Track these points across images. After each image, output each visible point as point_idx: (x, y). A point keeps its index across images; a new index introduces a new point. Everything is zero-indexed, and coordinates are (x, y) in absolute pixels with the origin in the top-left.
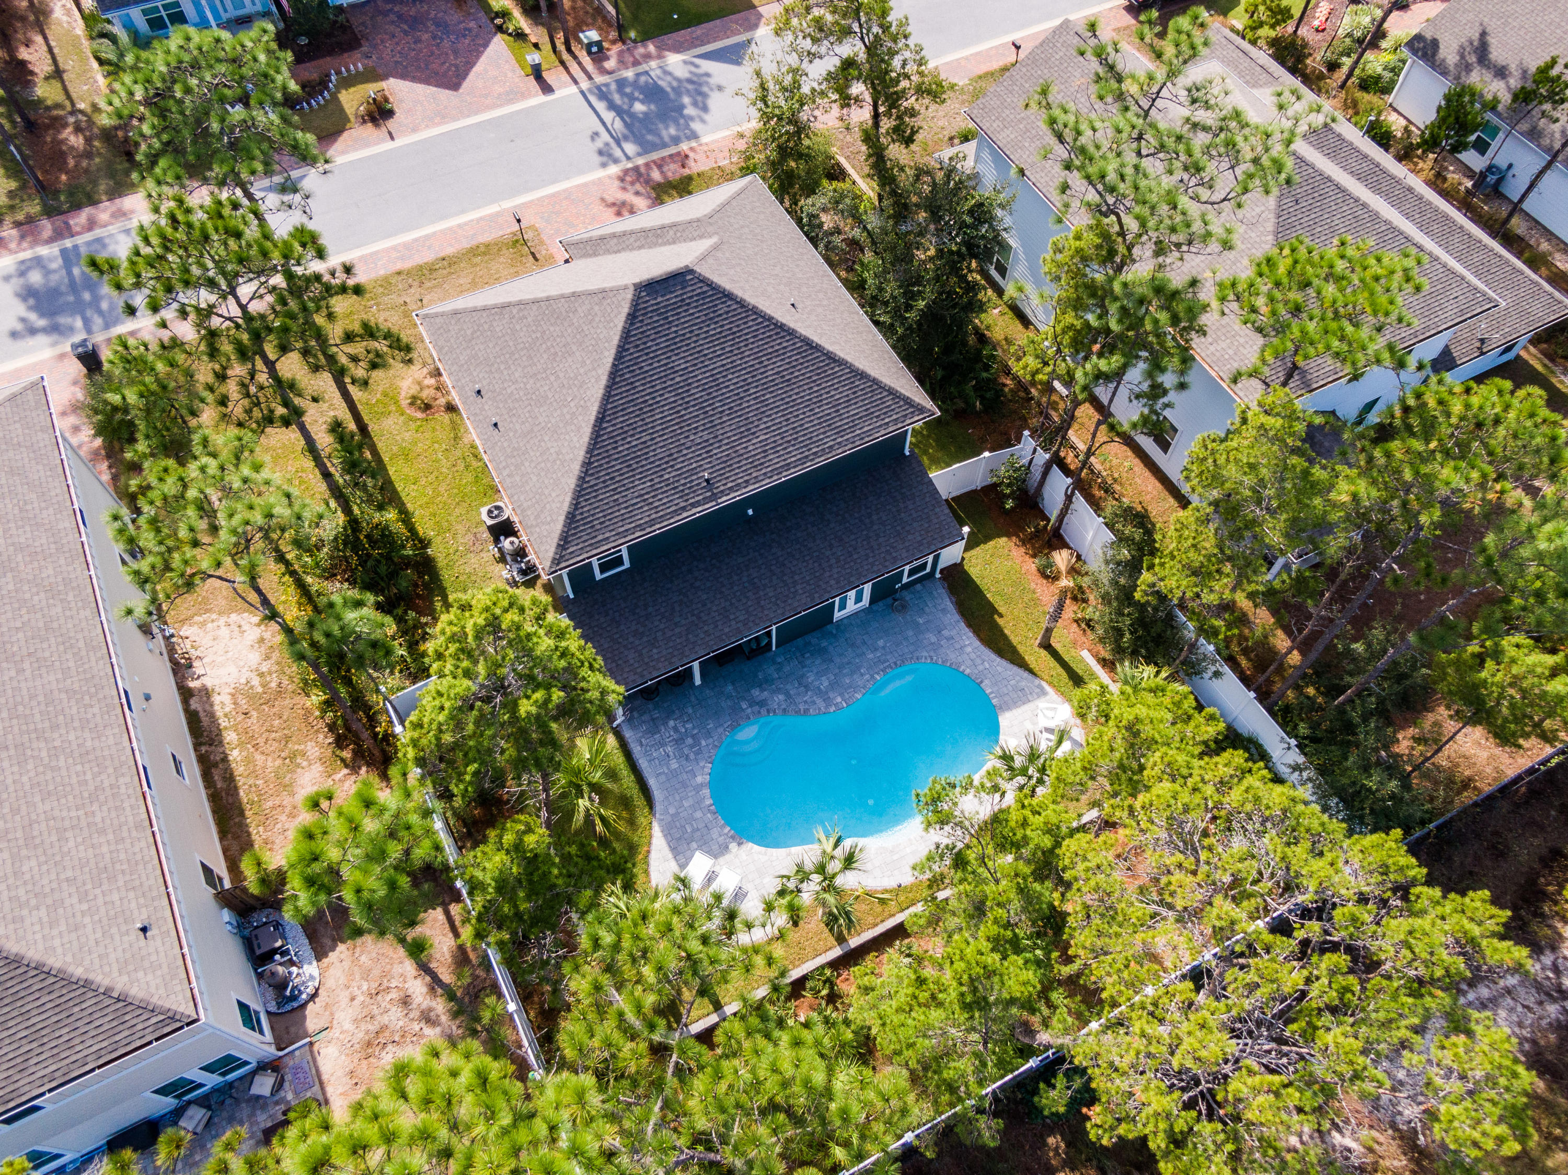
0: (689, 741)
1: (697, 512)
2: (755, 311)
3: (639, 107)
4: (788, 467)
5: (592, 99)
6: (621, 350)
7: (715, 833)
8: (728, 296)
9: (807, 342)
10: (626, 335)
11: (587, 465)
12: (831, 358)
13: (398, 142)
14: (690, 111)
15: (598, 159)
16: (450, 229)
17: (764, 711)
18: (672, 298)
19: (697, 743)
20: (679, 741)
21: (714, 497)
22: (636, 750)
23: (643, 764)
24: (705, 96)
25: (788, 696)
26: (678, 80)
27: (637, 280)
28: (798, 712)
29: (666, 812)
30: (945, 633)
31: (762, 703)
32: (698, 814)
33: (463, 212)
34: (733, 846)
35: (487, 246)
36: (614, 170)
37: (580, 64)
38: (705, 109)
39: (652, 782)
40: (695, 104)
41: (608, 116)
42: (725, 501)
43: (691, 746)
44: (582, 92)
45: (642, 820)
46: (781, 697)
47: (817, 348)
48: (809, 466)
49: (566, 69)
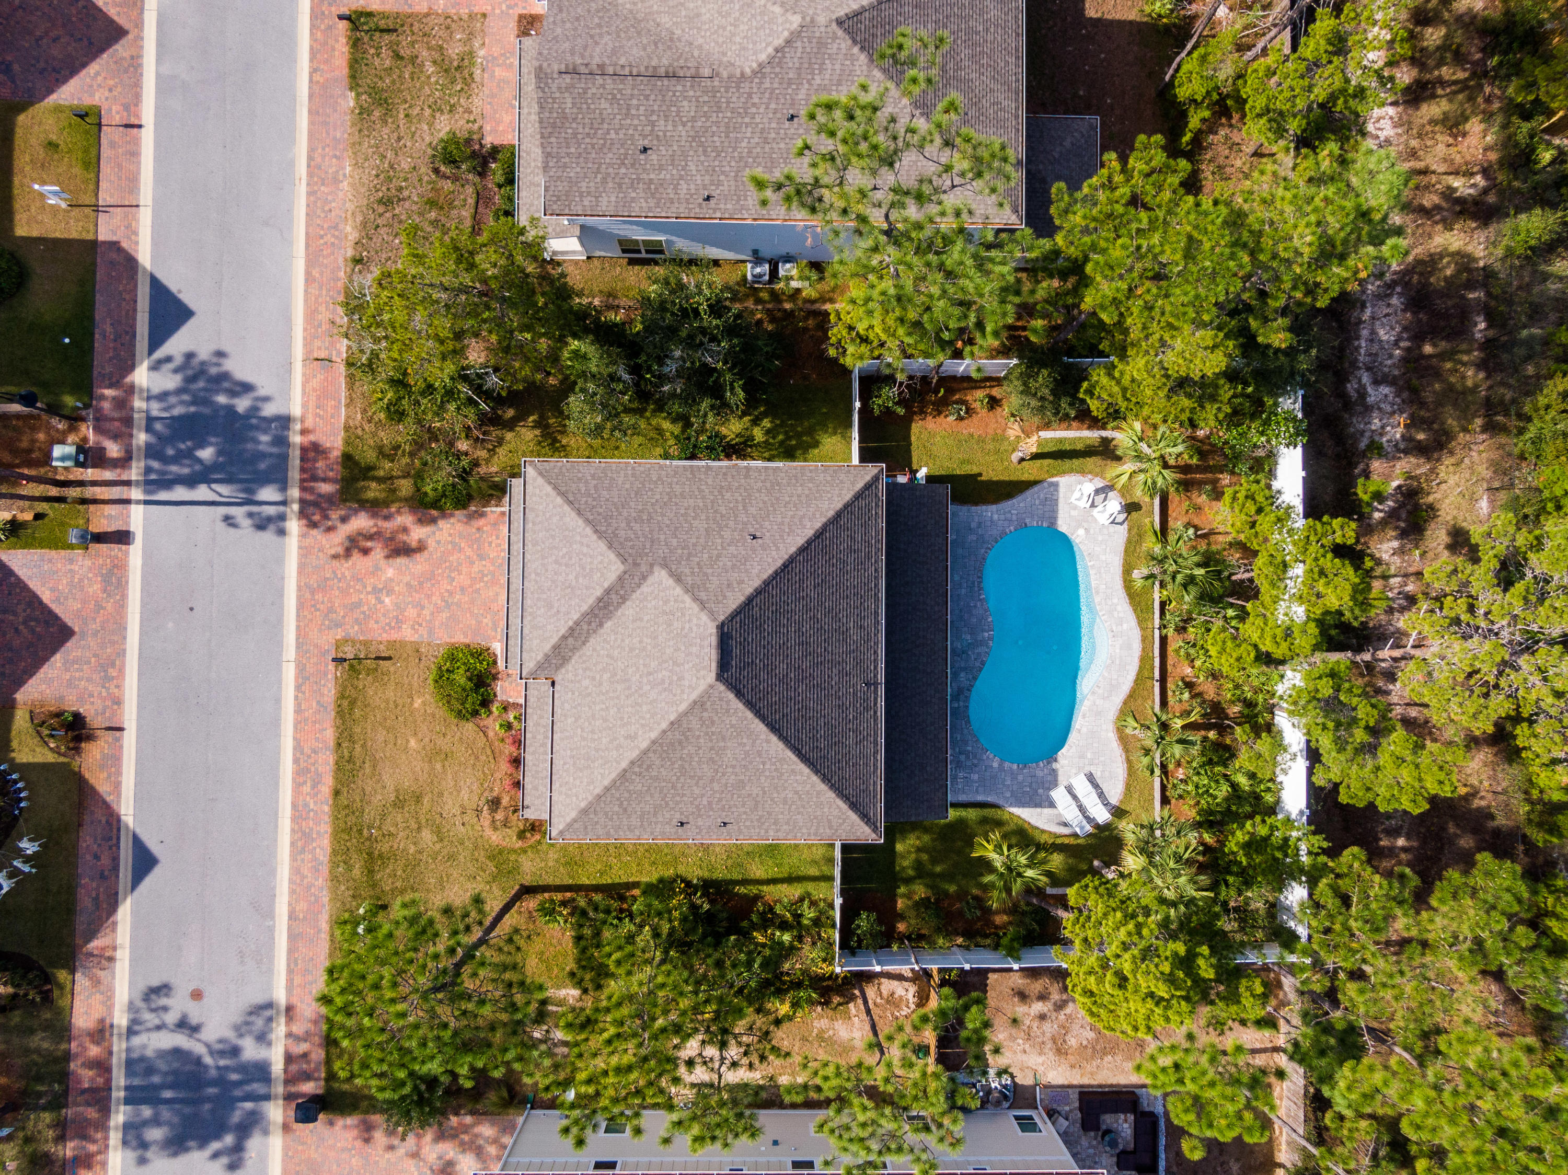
0: (963, 758)
1: (881, 704)
2: (767, 583)
3: (206, 454)
4: (876, 613)
5: (163, 496)
6: (758, 713)
7: (1039, 773)
8: (751, 600)
9: (803, 550)
10: (750, 705)
12: (819, 534)
13: (130, 722)
14: (242, 404)
15: (268, 536)
16: (297, 724)
17: (966, 693)
18: (736, 651)
19: (967, 754)
20: (960, 765)
21: (876, 684)
24: (225, 376)
25: (964, 669)
26: (179, 391)
27: (713, 675)
28: (981, 669)
29: (1007, 799)
30: (973, 525)
31: (961, 691)
32: (1020, 778)
33: (278, 701)
34: (1055, 765)
35: (342, 696)
36: (294, 526)
37: (94, 483)
38: (247, 388)
39: (980, 798)
40: (233, 394)
41: (202, 492)
42: (881, 677)
43: (968, 757)
44: (146, 502)
45: (1006, 817)
46: (962, 675)
47: (809, 542)
48: (883, 595)
49: (95, 501)
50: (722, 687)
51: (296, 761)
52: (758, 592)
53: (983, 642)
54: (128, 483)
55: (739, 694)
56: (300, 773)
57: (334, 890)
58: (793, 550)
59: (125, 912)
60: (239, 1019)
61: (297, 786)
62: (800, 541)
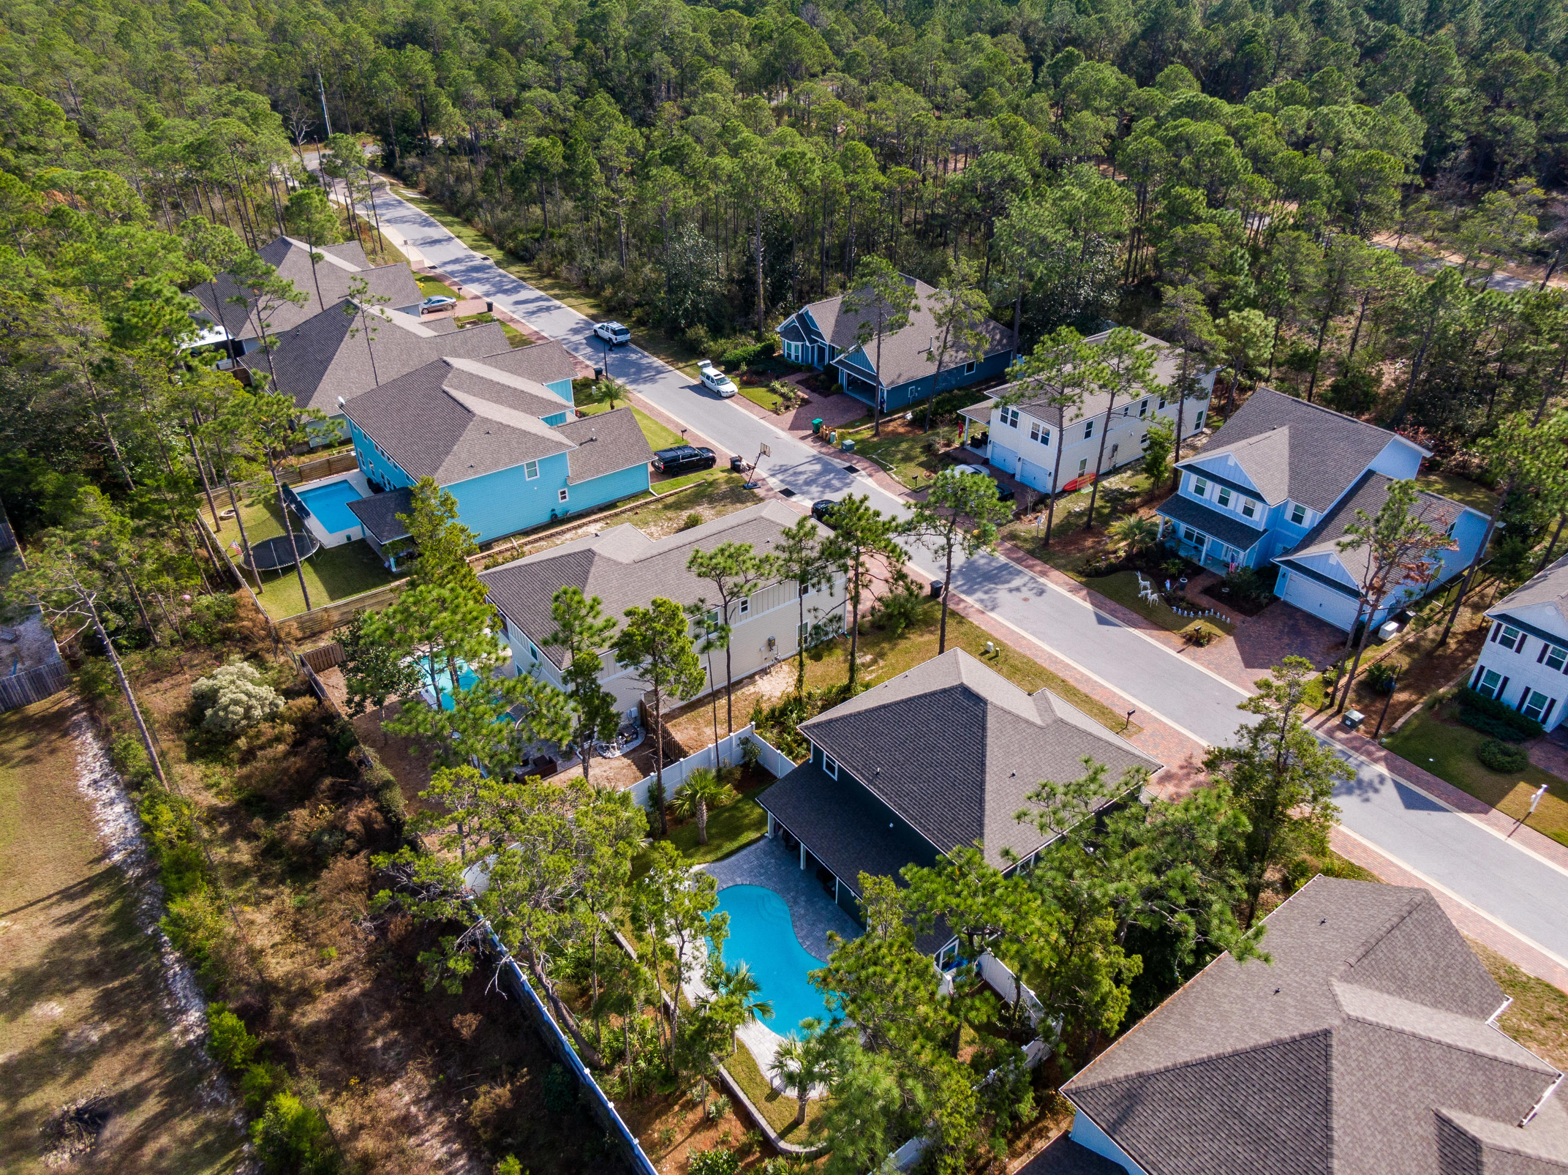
0: (762, 871)
1: (858, 778)
2: (984, 746)
4: (905, 811)
6: (925, 696)
8: (984, 728)
9: (983, 783)
10: (933, 694)
11: (859, 713)
12: (981, 802)
13: (1180, 657)
18: (966, 703)
19: (762, 874)
20: (761, 866)
21: (870, 781)
22: (753, 848)
23: (744, 852)
24: (1351, 792)
25: (804, 916)
26: (1356, 774)
27: (966, 682)
28: (793, 922)
29: (715, 867)
31: (796, 902)
35: (1111, 712)
37: (1328, 720)
42: (871, 789)
43: (759, 872)
45: (709, 858)
47: (983, 790)
49: (1316, 714)
50: (956, 683)
51: (1096, 681)
52: (984, 737)
53: (806, 937)
54: (1317, 728)
55: (944, 691)
56: (1088, 680)
57: (1019, 654)
58: (988, 778)
59: (1088, 606)
60: (998, 601)
61: (1083, 675)
62: (988, 787)
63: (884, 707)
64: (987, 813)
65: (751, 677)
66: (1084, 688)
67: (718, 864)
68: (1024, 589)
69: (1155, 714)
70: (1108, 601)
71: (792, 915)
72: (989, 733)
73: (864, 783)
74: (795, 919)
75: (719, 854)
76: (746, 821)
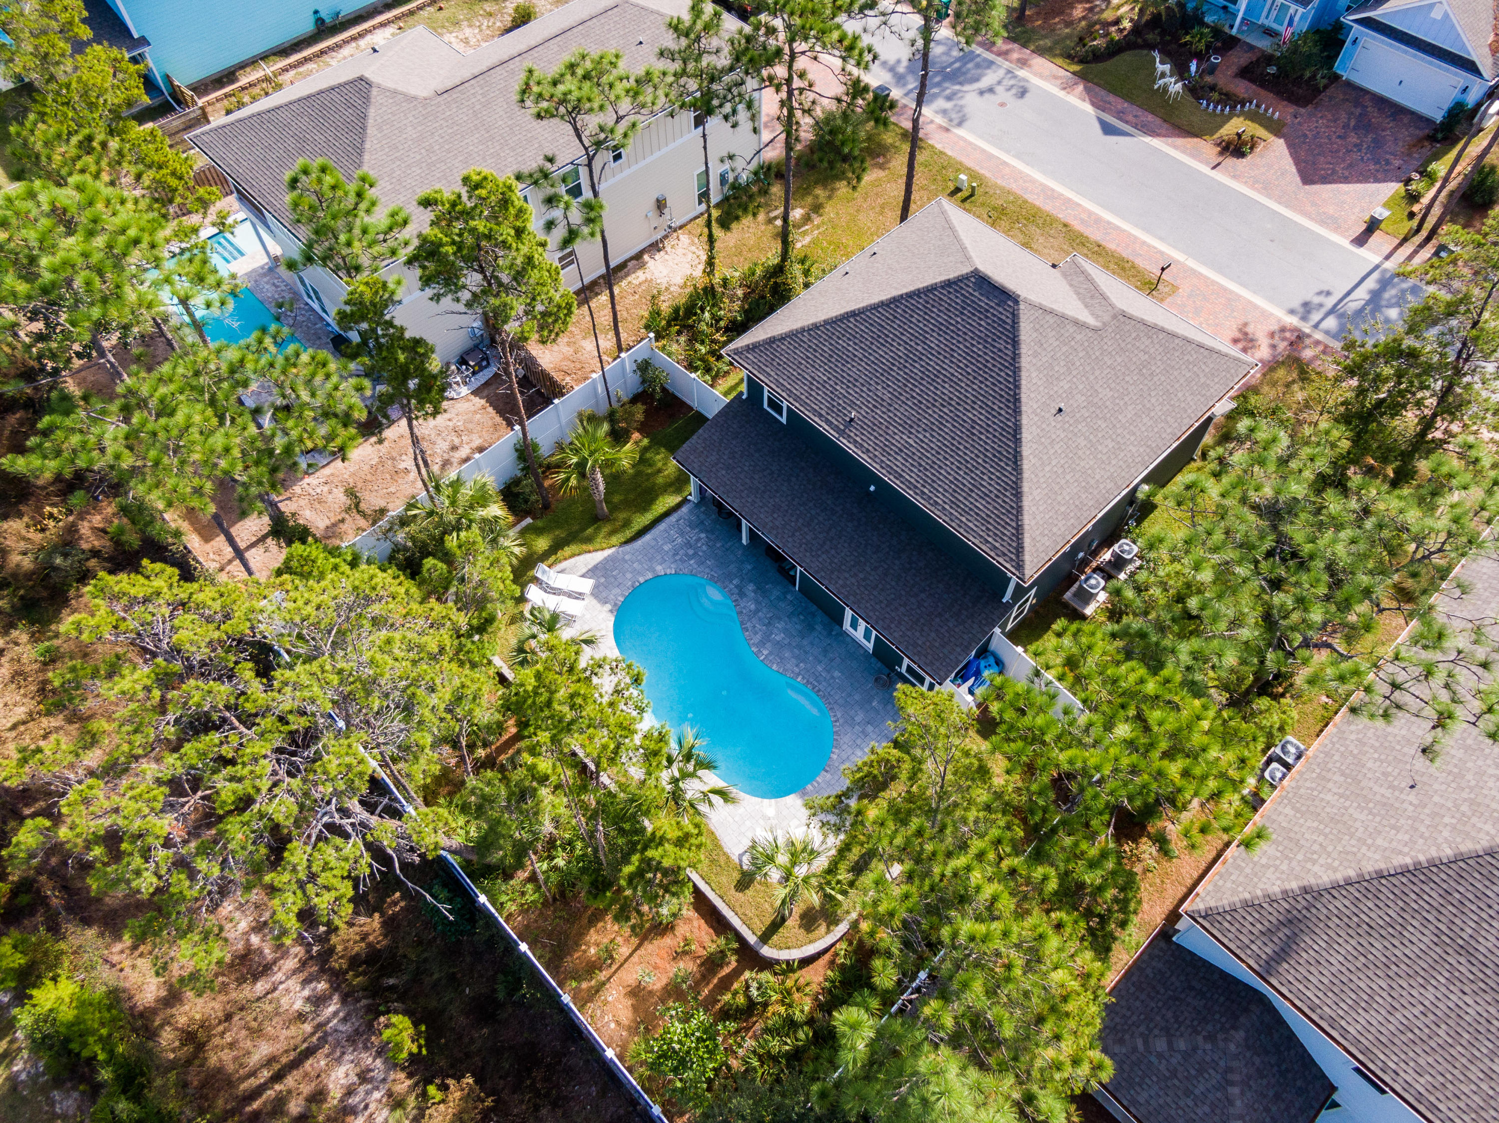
0: (691, 552)
1: (823, 427)
2: (1016, 371)
5: (1376, 275)
6: (917, 293)
7: (616, 591)
8: (1015, 342)
9: (1017, 429)
10: (930, 290)
11: (816, 327)
12: (1016, 459)
13: (1214, 174)
15: (1296, 304)
16: (1136, 238)
17: (735, 597)
18: (984, 302)
19: (690, 557)
20: (688, 545)
21: (841, 433)
22: (673, 518)
23: (662, 526)
25: (757, 611)
27: (982, 268)
28: (742, 623)
29: (624, 554)
30: (870, 728)
31: (742, 594)
32: (629, 576)
33: (1161, 239)
34: (608, 607)
35: (1133, 267)
37: (1416, 252)
39: (647, 537)
41: (1362, 294)
42: (844, 443)
43: (687, 555)
44: (1377, 267)
45: (614, 540)
46: (753, 607)
47: (1017, 441)
49: (1401, 244)
50: (966, 270)
51: (1109, 223)
52: (1016, 356)
53: (762, 644)
54: (1403, 265)
55: (948, 284)
56: (1098, 220)
58: (1025, 420)
59: (1088, 108)
60: (966, 110)
61: (1090, 213)
62: (1028, 435)
63: (853, 314)
64: (1026, 475)
65: (638, 256)
66: (1094, 234)
67: (628, 548)
68: (999, 89)
69: (1191, 263)
70: (1111, 98)
71: (740, 613)
72: (1024, 350)
73: (832, 434)
74: (745, 619)
75: (629, 533)
76: (660, 480)
